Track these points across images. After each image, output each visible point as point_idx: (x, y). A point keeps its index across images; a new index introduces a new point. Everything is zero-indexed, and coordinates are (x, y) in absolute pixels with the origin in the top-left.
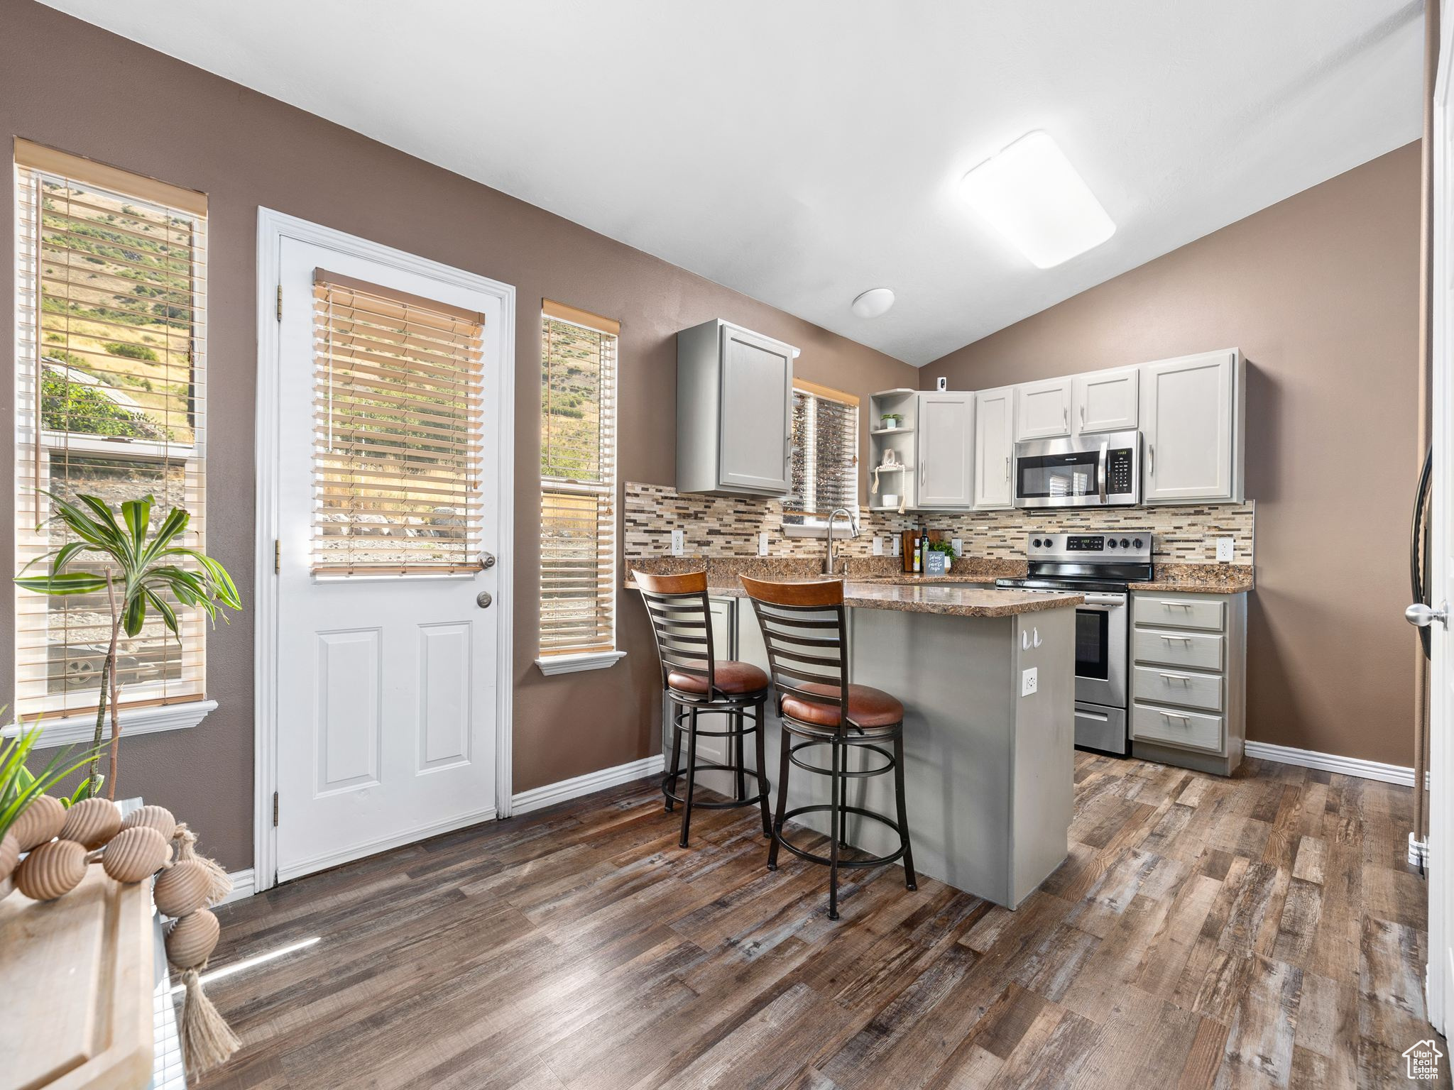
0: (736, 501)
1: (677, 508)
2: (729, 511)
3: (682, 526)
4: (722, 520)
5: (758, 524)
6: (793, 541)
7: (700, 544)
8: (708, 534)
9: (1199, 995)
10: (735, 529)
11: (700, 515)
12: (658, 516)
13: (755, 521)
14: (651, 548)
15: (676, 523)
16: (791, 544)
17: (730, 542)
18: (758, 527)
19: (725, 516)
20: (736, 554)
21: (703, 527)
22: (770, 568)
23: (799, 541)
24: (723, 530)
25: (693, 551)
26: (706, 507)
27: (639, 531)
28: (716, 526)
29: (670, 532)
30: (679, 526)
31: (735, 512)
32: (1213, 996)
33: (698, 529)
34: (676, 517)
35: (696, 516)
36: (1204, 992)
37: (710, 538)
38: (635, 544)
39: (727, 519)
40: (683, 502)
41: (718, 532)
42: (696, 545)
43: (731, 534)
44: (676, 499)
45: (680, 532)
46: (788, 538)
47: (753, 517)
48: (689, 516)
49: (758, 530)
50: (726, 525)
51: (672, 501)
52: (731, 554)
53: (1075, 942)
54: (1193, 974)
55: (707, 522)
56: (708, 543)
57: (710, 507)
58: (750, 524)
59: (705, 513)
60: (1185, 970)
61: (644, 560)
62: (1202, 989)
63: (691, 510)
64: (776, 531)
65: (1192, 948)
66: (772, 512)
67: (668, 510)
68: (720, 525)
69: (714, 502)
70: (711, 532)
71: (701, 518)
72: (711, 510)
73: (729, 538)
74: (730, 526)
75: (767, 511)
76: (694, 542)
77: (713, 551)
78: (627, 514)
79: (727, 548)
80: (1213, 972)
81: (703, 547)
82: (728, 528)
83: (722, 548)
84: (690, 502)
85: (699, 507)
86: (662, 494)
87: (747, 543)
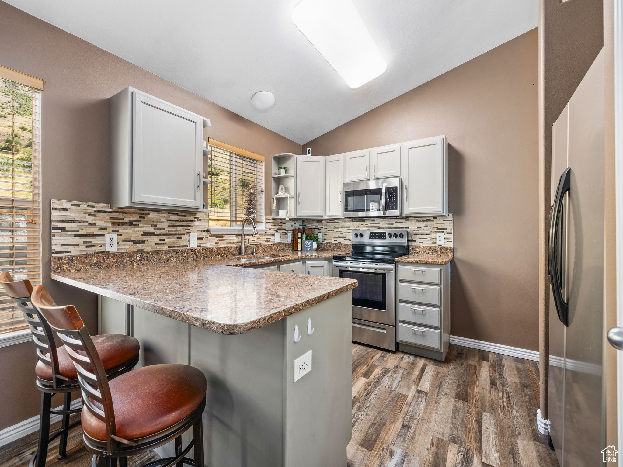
0: (169, 213)
1: (111, 218)
2: (162, 220)
3: (118, 231)
4: (156, 226)
5: (189, 228)
6: (217, 237)
7: (134, 242)
8: (142, 235)
10: (169, 231)
11: (134, 223)
12: (90, 224)
13: (186, 226)
14: (83, 247)
15: (110, 229)
16: (216, 239)
17: (164, 240)
18: (189, 229)
19: (158, 224)
20: (169, 247)
21: (138, 231)
22: (198, 254)
23: (223, 237)
24: (157, 232)
25: (127, 247)
26: (140, 217)
27: (71, 235)
28: (151, 230)
29: (104, 235)
30: (113, 231)
31: (168, 220)
33: (134, 233)
34: (110, 225)
35: (131, 223)
37: (145, 238)
38: (63, 245)
39: (160, 225)
40: (117, 214)
41: (153, 234)
42: (131, 243)
43: (165, 235)
44: (110, 212)
45: (115, 236)
46: (214, 235)
47: (184, 223)
48: (124, 224)
49: (189, 231)
50: (160, 229)
51: (106, 214)
52: (166, 247)
55: (142, 227)
56: (143, 242)
57: (144, 218)
58: (181, 228)
59: (140, 221)
61: (72, 256)
63: (127, 220)
64: (204, 231)
66: (200, 220)
67: (101, 220)
68: (154, 229)
69: (149, 214)
70: (145, 234)
71: (136, 225)
72: (146, 219)
73: (162, 237)
74: (164, 229)
75: (196, 220)
76: (129, 241)
77: (148, 246)
78: (53, 223)
79: (161, 244)
81: (138, 245)
82: (162, 231)
83: (156, 244)
84: (125, 215)
85: (136, 218)
86: (95, 209)
87: (179, 240)
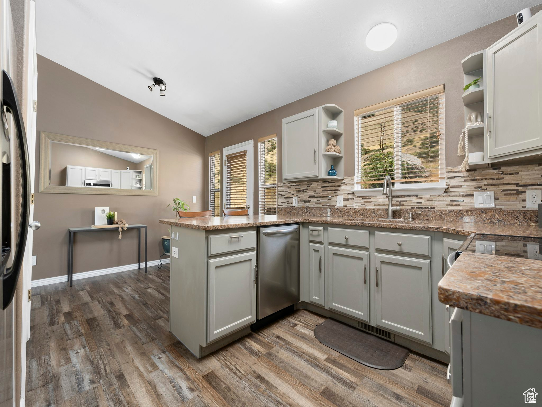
0: (323, 182)
1: (296, 189)
2: (319, 187)
3: (298, 195)
4: (316, 191)
5: (337, 191)
6: (363, 199)
7: (305, 202)
8: (309, 197)
9: (104, 354)
10: (323, 194)
11: (305, 190)
12: (289, 192)
13: (334, 190)
14: (286, 204)
15: (295, 195)
16: (362, 201)
17: (320, 201)
18: (337, 193)
19: (317, 190)
20: (323, 206)
21: (307, 195)
23: (370, 199)
24: (316, 195)
25: (302, 204)
26: (308, 187)
27: (283, 198)
28: (313, 194)
29: (293, 198)
30: (296, 195)
31: (322, 187)
32: (100, 356)
33: (305, 196)
34: (295, 192)
35: (303, 191)
36: (104, 355)
37: (310, 199)
38: (281, 202)
39: (318, 191)
40: (298, 186)
41: (314, 197)
42: (304, 202)
43: (320, 197)
44: (295, 185)
45: (297, 198)
46: (359, 197)
47: (333, 188)
48: (300, 191)
49: (337, 194)
50: (318, 193)
51: (294, 186)
52: (321, 206)
53: (146, 338)
54: (111, 358)
55: (308, 193)
56: (309, 201)
57: (309, 187)
58: (331, 192)
59: (307, 189)
60: (114, 357)
61: (284, 207)
62: (105, 356)
63: (302, 189)
64: (349, 194)
65: (120, 366)
66: (346, 184)
67: (292, 190)
68: (315, 194)
69: (312, 184)
70: (310, 197)
71: (305, 191)
72: (310, 188)
73: (319, 199)
74: (320, 193)
75: (343, 184)
76: (303, 201)
77: (311, 204)
78: (279, 193)
79: (318, 203)
80: (107, 364)
81: (307, 203)
82: (319, 194)
83: (315, 203)
84: (301, 186)
85: (305, 187)
86: (290, 185)
87: (329, 201)
